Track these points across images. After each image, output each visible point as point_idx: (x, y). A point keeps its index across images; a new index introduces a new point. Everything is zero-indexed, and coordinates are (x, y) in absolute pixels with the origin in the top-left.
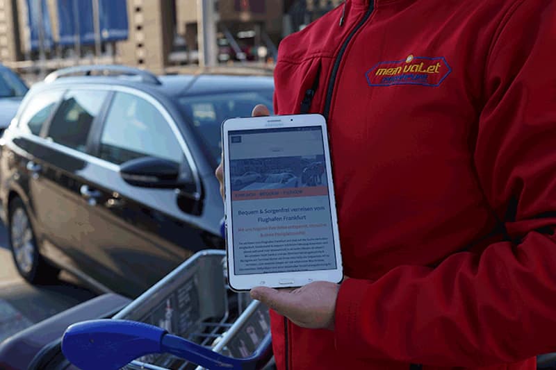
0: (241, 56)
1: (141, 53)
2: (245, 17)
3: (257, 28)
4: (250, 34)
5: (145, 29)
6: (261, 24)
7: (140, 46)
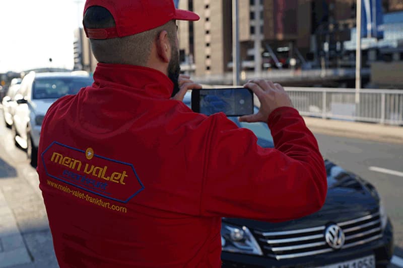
0: (279, 65)
1: (208, 62)
2: (280, 36)
3: (291, 44)
4: (286, 49)
5: (212, 46)
6: (294, 41)
7: (208, 57)
